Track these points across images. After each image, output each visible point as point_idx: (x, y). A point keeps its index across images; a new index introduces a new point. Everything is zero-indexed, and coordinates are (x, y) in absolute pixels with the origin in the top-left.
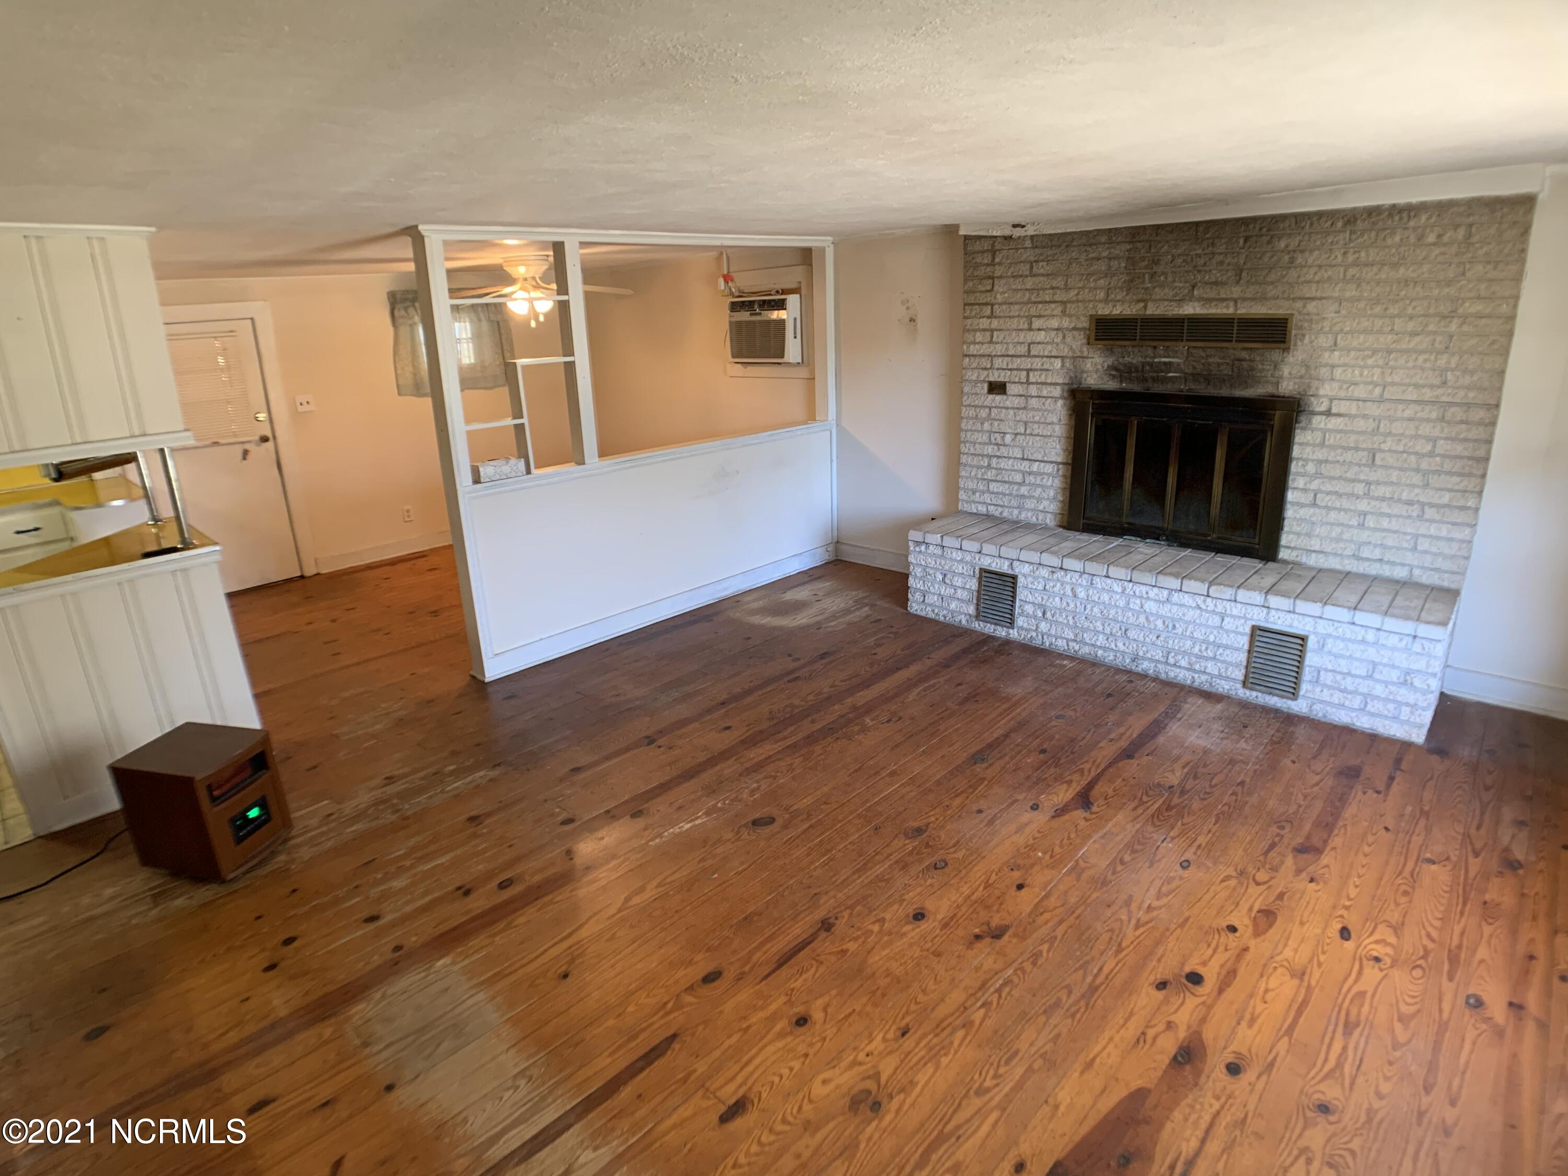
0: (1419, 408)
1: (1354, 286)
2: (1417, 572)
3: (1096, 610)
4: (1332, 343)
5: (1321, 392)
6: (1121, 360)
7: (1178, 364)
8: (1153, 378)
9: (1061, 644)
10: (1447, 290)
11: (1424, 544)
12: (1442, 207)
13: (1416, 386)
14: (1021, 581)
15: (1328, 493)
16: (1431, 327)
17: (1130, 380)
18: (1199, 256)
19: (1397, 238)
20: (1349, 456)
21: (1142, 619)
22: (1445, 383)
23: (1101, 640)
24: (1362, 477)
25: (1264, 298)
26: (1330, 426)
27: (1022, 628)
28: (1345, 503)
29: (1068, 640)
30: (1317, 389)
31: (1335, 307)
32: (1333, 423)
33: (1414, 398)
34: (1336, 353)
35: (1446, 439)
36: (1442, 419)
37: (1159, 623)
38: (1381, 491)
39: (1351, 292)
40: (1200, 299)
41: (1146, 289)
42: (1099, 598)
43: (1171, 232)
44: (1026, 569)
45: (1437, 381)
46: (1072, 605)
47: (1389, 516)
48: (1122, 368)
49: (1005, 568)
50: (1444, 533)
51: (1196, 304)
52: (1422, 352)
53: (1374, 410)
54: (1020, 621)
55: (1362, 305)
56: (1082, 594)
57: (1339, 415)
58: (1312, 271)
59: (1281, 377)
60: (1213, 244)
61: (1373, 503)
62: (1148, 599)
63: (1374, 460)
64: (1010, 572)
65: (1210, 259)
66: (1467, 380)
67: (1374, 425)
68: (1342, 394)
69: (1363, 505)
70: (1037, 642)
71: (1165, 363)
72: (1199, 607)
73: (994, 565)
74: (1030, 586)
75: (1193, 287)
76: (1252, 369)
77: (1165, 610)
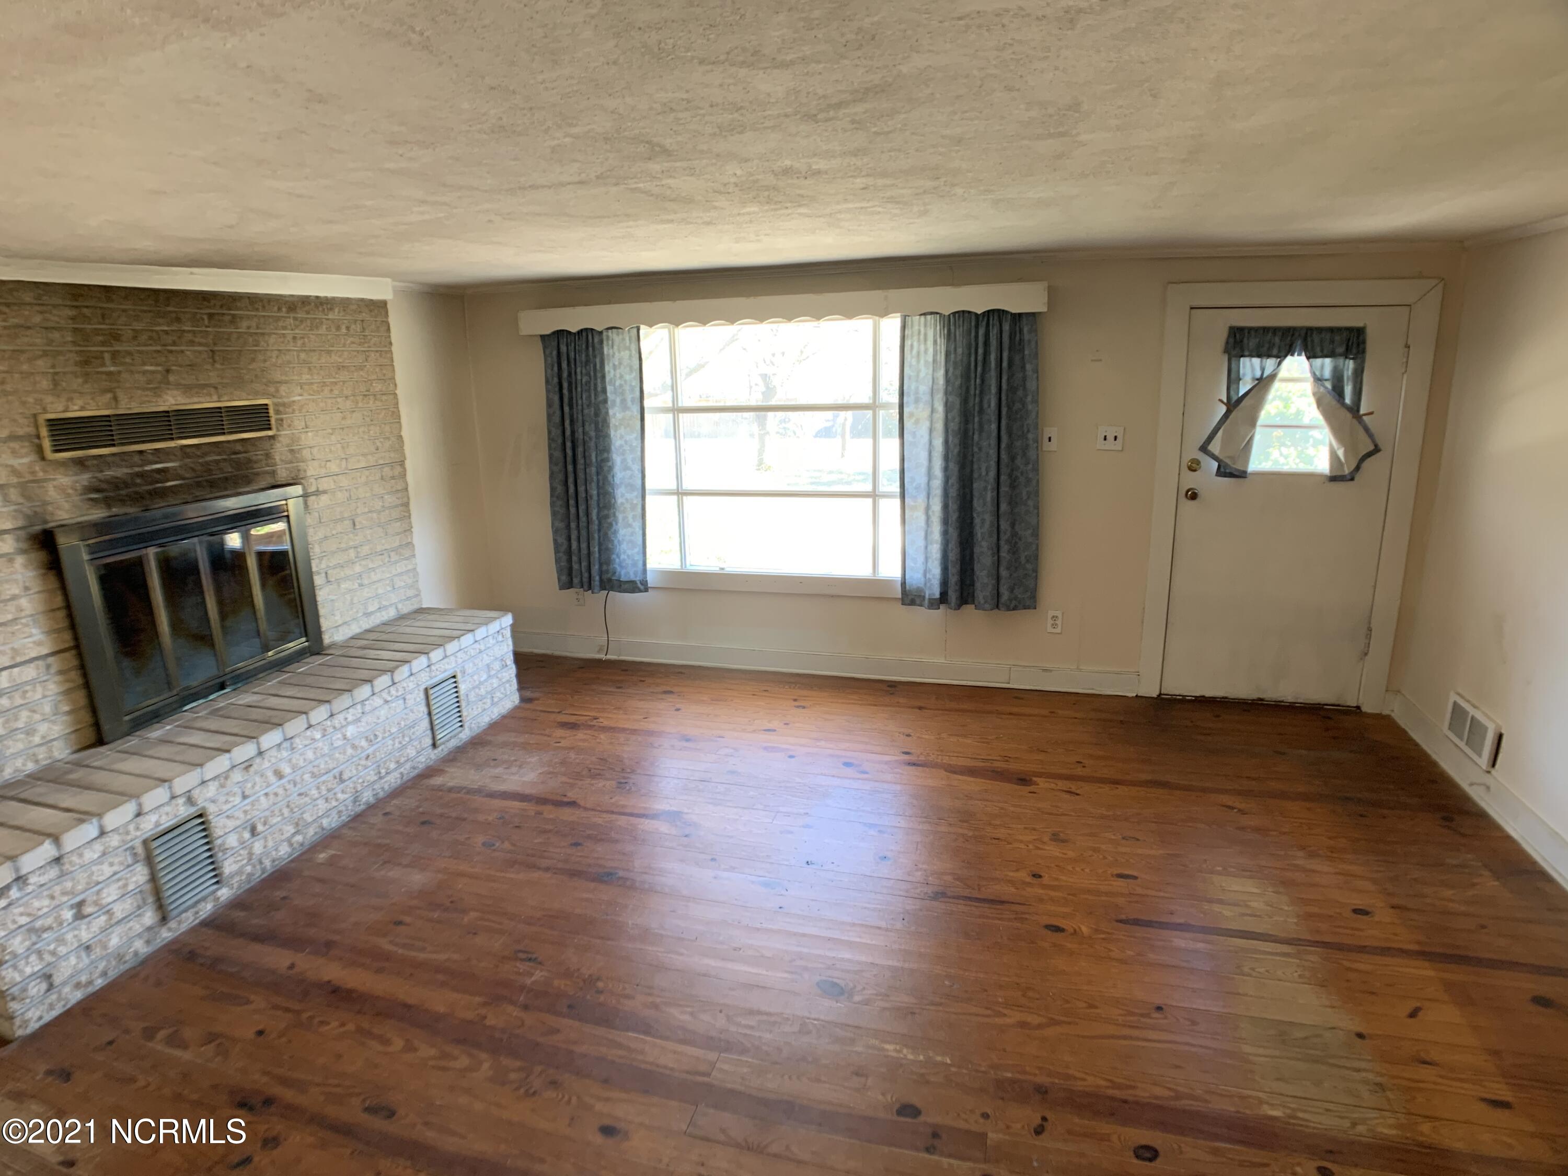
0: (367, 473)
1: (306, 370)
2: (400, 606)
3: (307, 777)
4: (303, 424)
5: (309, 473)
6: (99, 475)
7: (174, 468)
8: (150, 493)
9: (284, 850)
10: (361, 373)
11: (399, 583)
12: (345, 303)
13: (364, 455)
14: (212, 809)
15: (334, 568)
16: (360, 405)
17: (122, 501)
18: (166, 332)
19: (324, 327)
20: (339, 528)
21: (350, 751)
22: (377, 449)
23: (322, 806)
24: (351, 543)
25: (239, 383)
26: (321, 504)
27: (232, 876)
28: (348, 572)
29: (289, 841)
30: (305, 471)
31: (298, 390)
32: (324, 498)
33: (363, 464)
34: (310, 434)
35: (388, 493)
36: (382, 478)
37: (364, 743)
38: (365, 550)
39: (306, 377)
40: (178, 386)
41: (110, 374)
42: (305, 760)
43: (126, 298)
44: (211, 790)
45: (373, 449)
46: (281, 791)
47: (373, 569)
48: (104, 486)
49: (183, 811)
50: (404, 569)
51: (175, 392)
52: (359, 427)
53: (344, 482)
54: (229, 867)
55: (315, 387)
56: (287, 770)
57: (325, 492)
58: (275, 354)
59: (275, 465)
60: (178, 320)
61: (363, 563)
62: (348, 724)
63: (354, 524)
64: (192, 810)
65: (179, 337)
66: (387, 444)
67: (347, 494)
68: (323, 472)
69: (358, 568)
70: (258, 875)
71: (159, 471)
72: (386, 702)
73: (164, 819)
74: (225, 807)
75: (168, 371)
76: (249, 461)
77: (363, 727)
